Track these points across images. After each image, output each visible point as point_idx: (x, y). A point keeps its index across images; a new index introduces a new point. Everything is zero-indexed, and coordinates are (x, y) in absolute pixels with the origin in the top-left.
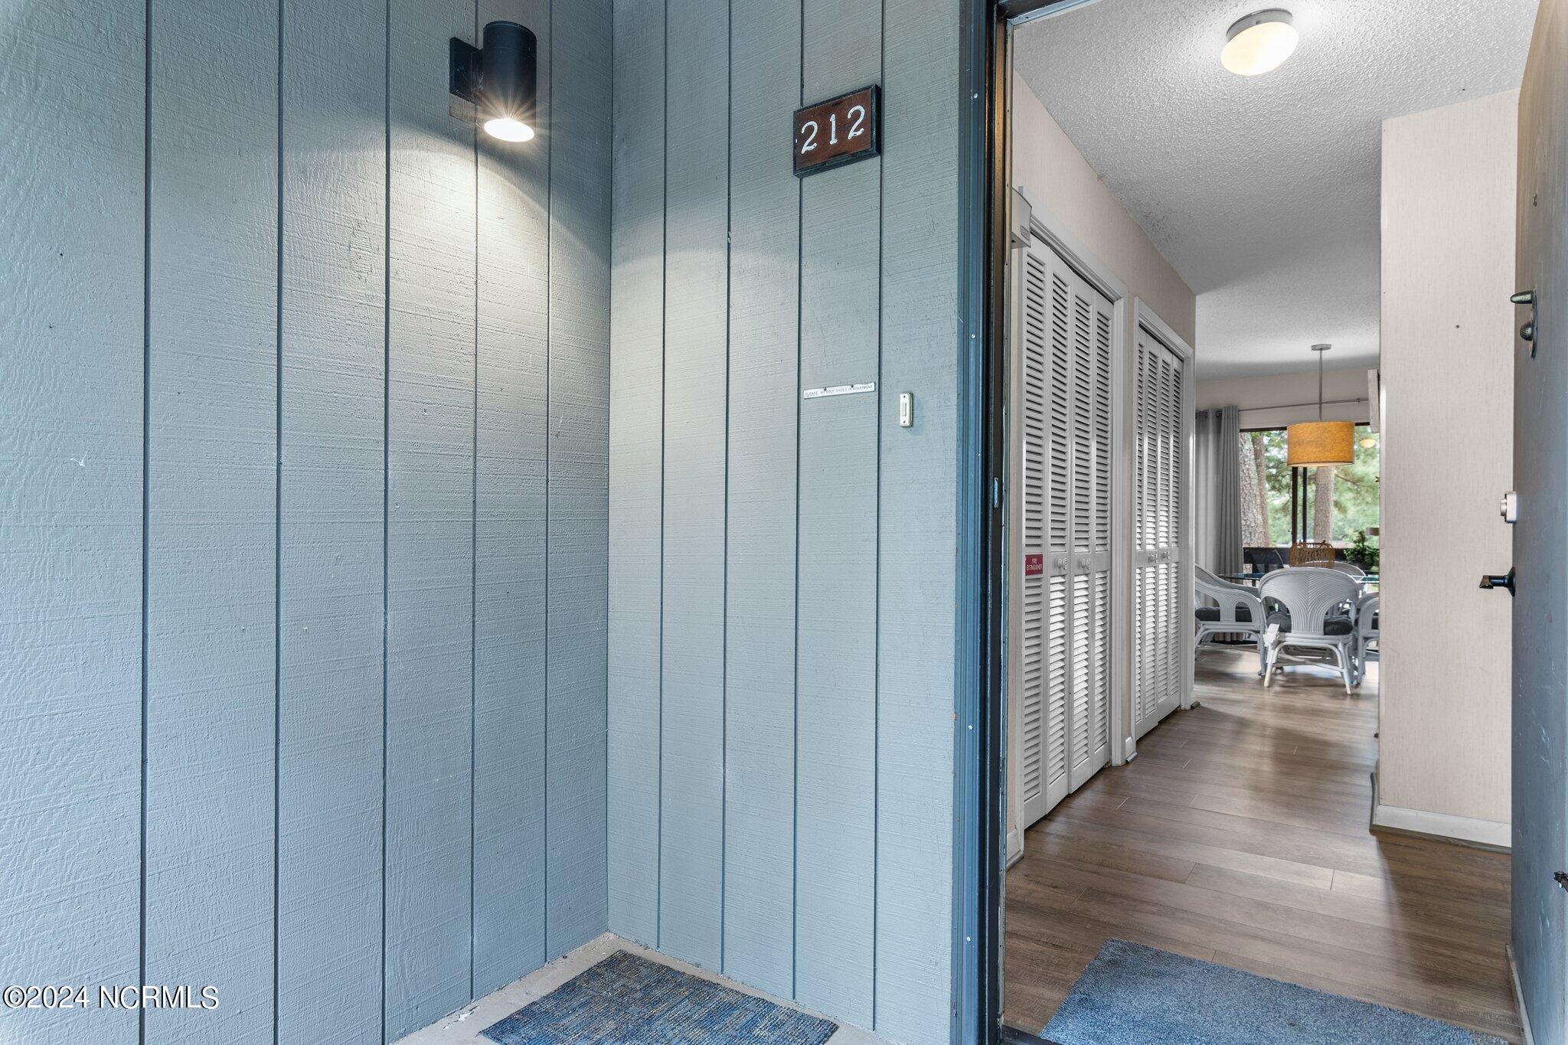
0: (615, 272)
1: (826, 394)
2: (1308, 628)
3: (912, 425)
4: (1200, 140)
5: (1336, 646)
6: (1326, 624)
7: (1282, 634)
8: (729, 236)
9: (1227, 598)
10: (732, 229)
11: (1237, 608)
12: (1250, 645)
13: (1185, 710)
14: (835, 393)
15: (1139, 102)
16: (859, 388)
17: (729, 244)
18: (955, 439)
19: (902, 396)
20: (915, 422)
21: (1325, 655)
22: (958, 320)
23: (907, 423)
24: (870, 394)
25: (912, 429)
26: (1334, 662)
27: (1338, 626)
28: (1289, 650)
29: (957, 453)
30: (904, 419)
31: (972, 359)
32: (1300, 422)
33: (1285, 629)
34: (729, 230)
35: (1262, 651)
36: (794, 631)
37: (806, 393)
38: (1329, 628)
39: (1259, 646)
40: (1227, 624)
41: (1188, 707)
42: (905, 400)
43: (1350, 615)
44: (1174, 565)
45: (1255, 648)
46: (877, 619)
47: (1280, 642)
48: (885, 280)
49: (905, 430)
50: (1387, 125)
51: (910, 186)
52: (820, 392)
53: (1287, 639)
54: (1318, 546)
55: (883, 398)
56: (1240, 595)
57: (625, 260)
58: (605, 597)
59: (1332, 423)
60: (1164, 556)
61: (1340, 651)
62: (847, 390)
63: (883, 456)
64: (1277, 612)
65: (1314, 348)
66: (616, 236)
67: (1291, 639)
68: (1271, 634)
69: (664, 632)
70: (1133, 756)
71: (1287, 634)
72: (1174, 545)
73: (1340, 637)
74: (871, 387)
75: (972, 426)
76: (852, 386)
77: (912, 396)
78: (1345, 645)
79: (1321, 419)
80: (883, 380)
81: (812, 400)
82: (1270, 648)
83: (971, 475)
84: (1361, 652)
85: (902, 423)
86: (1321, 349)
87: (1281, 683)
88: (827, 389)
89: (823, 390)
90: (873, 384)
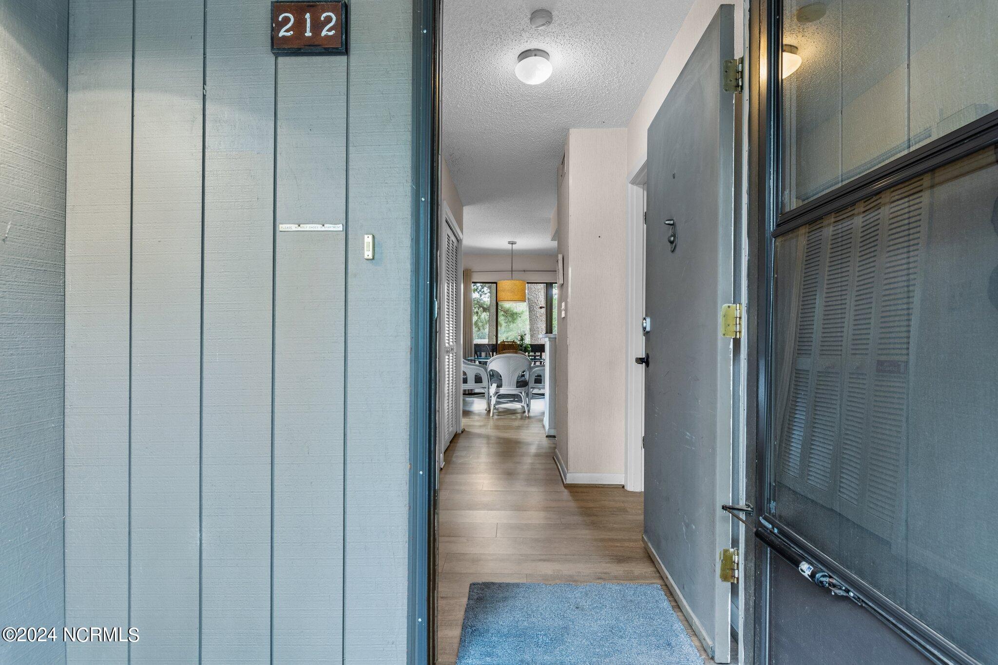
0: (72, 97)
1: (299, 229)
2: (509, 385)
3: (373, 258)
4: (489, 116)
5: (521, 393)
6: (517, 382)
7: (498, 388)
8: (204, 89)
9: (472, 370)
10: (207, 83)
11: (475, 376)
12: (481, 395)
13: (459, 434)
14: (308, 229)
15: (465, 84)
16: (329, 227)
17: (204, 96)
18: (410, 271)
19: (366, 236)
20: (376, 256)
21: (515, 398)
22: (412, 187)
23: (371, 257)
24: (339, 233)
25: (373, 261)
26: (520, 401)
27: (522, 383)
28: (500, 396)
29: (411, 280)
30: (368, 254)
31: (422, 216)
32: (504, 280)
33: (499, 386)
34: (204, 83)
35: (487, 398)
36: (271, 414)
37: (282, 227)
38: (519, 384)
39: (486, 395)
40: (471, 385)
41: (460, 432)
42: (368, 239)
43: (526, 377)
44: (455, 354)
45: (484, 396)
46: (345, 401)
47: (497, 393)
48: (351, 148)
49: (367, 262)
50: (572, 131)
51: (372, 84)
52: (294, 227)
53: (500, 391)
54: (511, 343)
55: (350, 236)
56: (477, 369)
57: (86, 87)
58: (62, 395)
59: (517, 282)
60: (452, 349)
61: (523, 395)
62: (319, 227)
63: (349, 280)
64: (495, 377)
65: (509, 243)
66: (74, 65)
67: (502, 391)
68: (493, 388)
69: (132, 423)
70: (443, 464)
71: (500, 388)
72: (455, 343)
73: (523, 388)
74: (340, 227)
75: (422, 262)
76: (323, 225)
77: (374, 237)
78: (525, 392)
79: (512, 279)
80: (350, 223)
81: (285, 233)
82: (492, 397)
83: (421, 296)
84: (530, 395)
85: (366, 257)
86: (512, 244)
87: (497, 414)
88: (301, 225)
89: (297, 226)
90: (341, 225)
